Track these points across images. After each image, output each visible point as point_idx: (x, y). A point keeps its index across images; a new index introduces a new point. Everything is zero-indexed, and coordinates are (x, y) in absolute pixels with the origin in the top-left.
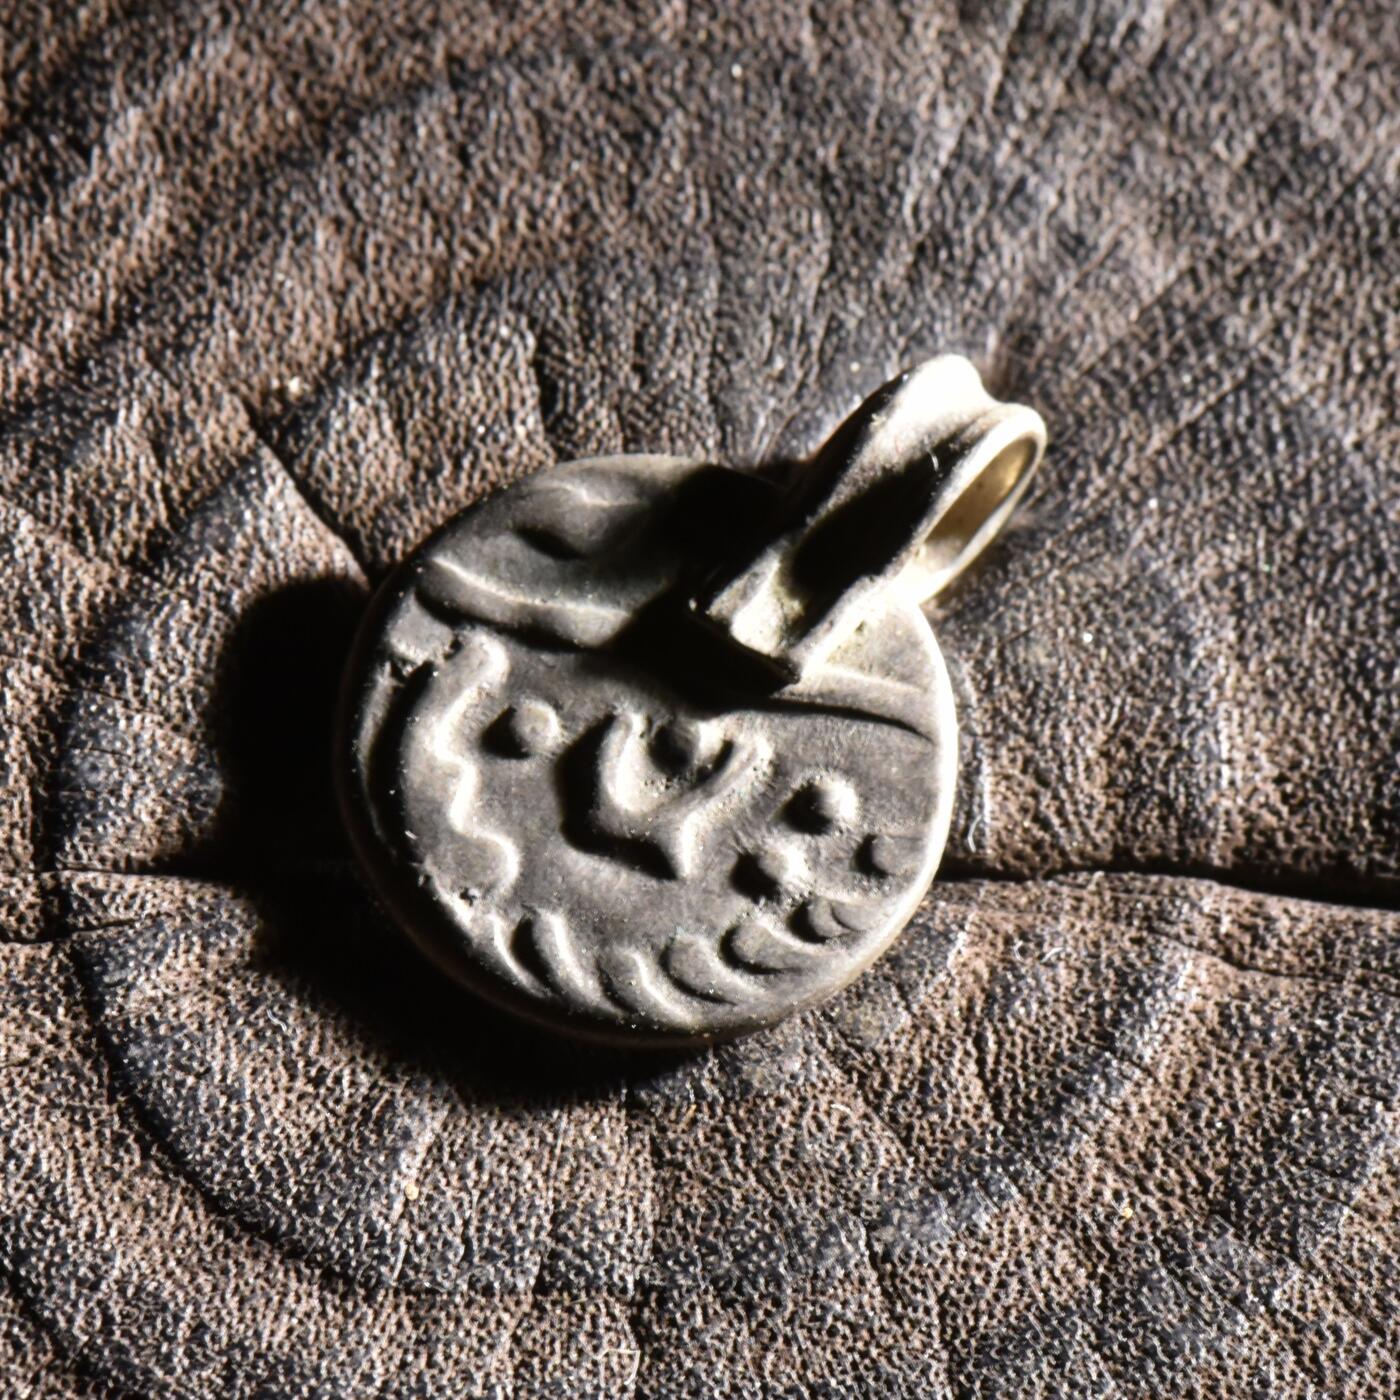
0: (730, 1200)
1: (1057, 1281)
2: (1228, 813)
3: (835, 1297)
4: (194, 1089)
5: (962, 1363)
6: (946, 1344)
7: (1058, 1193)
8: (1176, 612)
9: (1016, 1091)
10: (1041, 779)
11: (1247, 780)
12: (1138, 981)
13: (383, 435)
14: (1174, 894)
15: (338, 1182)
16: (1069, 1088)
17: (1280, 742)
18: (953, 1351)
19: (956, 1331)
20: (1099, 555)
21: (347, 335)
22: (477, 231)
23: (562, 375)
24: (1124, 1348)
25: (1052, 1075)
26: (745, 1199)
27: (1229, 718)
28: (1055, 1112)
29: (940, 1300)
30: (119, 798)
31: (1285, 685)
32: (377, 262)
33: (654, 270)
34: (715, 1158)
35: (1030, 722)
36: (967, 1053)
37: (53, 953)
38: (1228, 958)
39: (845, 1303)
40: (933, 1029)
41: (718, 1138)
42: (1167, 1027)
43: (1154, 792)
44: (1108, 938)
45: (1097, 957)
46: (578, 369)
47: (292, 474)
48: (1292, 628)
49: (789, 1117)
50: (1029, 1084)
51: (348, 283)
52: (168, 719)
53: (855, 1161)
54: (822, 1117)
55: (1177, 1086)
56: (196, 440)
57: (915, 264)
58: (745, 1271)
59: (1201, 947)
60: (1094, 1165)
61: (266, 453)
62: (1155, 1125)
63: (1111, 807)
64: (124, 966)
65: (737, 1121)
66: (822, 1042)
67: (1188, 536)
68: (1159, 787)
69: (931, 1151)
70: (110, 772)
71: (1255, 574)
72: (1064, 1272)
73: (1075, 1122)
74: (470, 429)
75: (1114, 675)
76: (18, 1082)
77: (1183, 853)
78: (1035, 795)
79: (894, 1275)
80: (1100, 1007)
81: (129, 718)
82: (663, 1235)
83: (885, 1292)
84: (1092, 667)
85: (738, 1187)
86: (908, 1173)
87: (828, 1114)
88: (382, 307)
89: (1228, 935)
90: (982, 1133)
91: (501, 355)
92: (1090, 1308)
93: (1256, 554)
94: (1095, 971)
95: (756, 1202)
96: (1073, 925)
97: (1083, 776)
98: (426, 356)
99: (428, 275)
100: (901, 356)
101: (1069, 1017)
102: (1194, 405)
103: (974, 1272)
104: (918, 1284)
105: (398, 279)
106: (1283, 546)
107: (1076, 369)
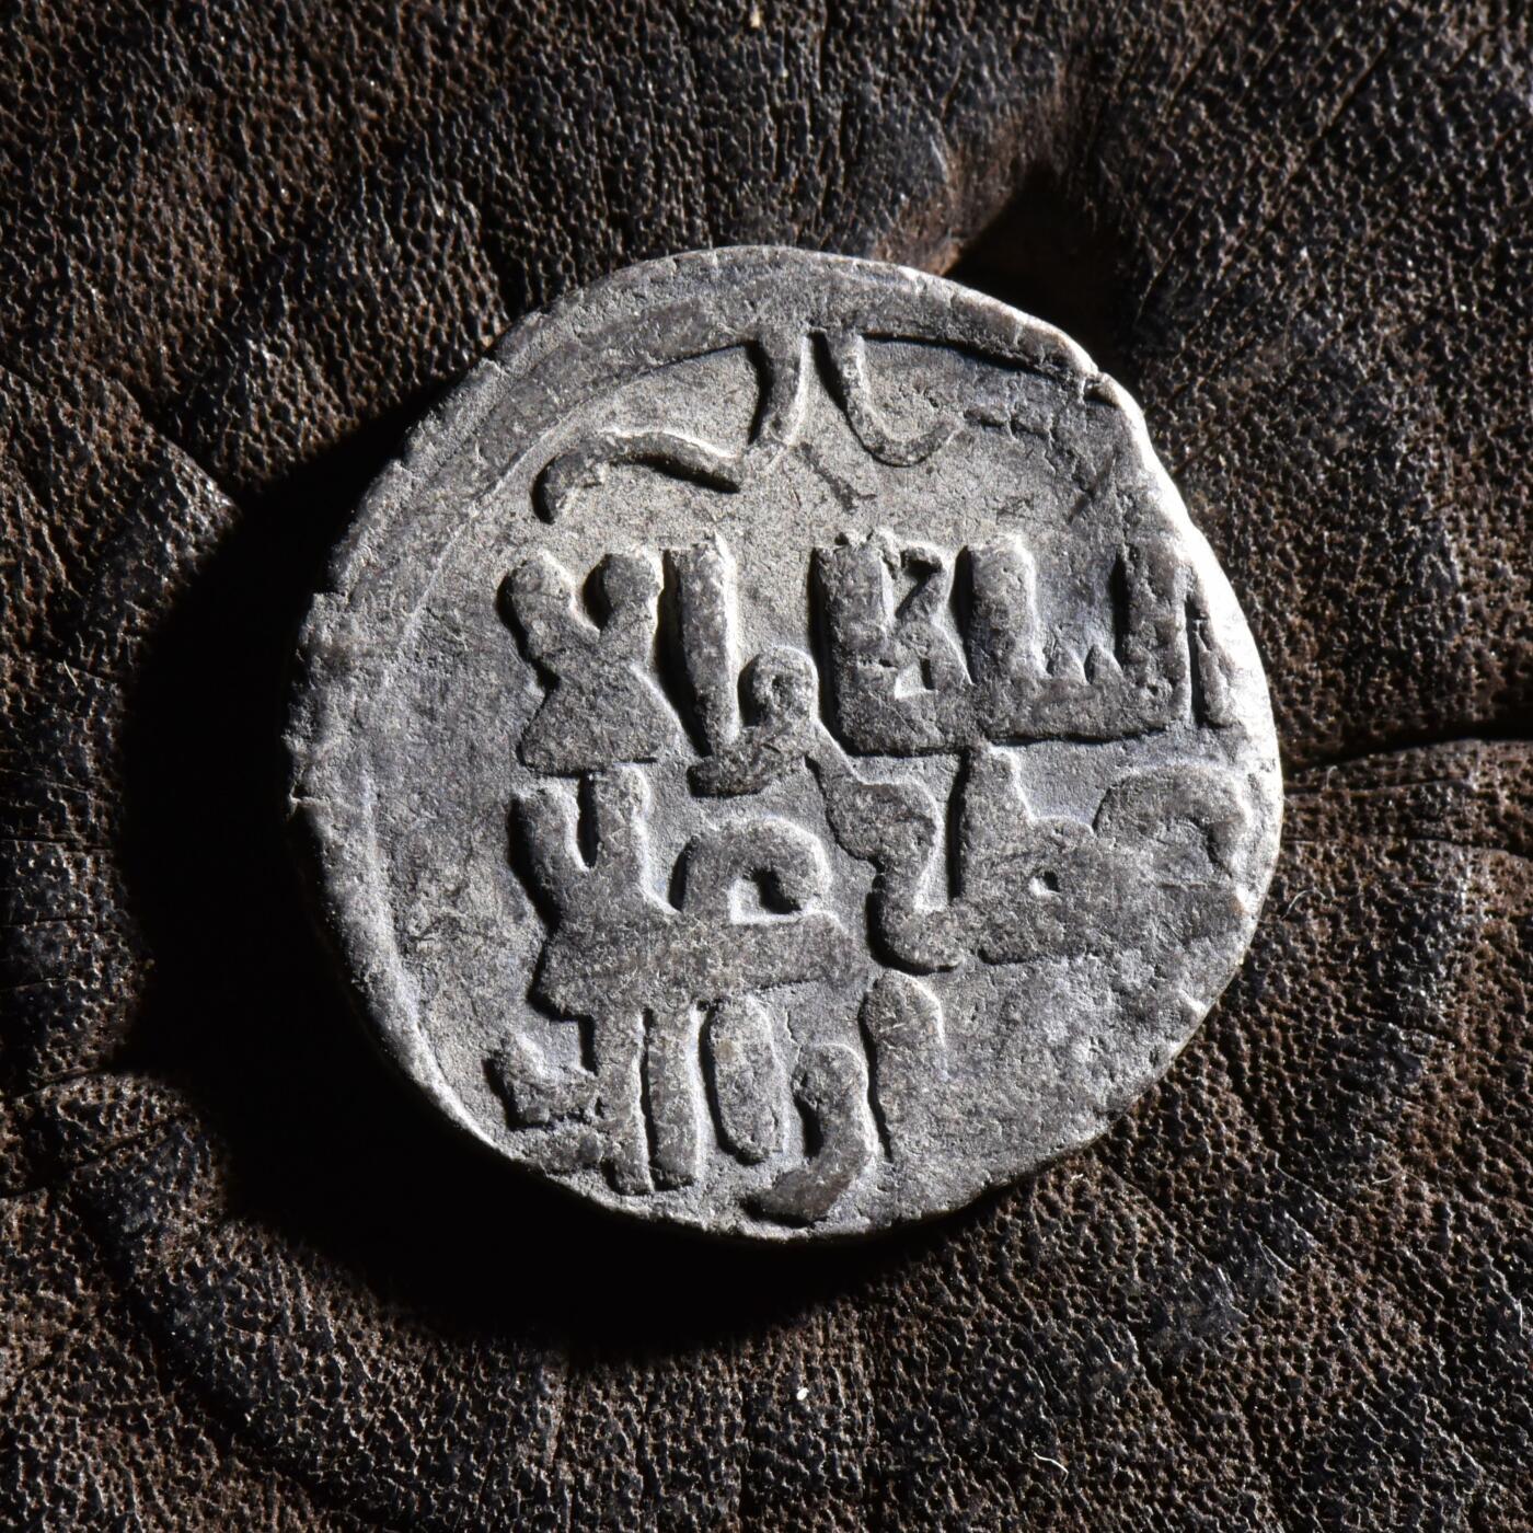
0: (960, 1332)
1: (1386, 1346)
2: (1478, 654)
3: (1115, 1436)
4: (266, 1349)
5: (1291, 1486)
6: (1266, 1465)
7: (1365, 1227)
8: (1362, 401)
11: (1495, 605)
12: (1410, 914)
13: (314, 388)
14: (1431, 776)
15: (470, 1429)
16: (1351, 1083)
18: (1276, 1473)
19: (1274, 1442)
20: (1251, 344)
21: (241, 261)
22: (375, 74)
23: (524, 251)
24: (1487, 1419)
25: (1327, 1071)
26: (978, 1328)
27: (1456, 529)
28: (1340, 1121)
29: (1247, 1407)
30: (90, 978)
31: (1518, 464)
32: (257, 148)
33: (609, 80)
34: (930, 1280)
36: (1216, 1064)
37: (51, 1207)
38: (1515, 848)
39: (1130, 1441)
42: (1458, 967)
43: (1382, 652)
44: (1361, 861)
45: (1352, 891)
46: (541, 240)
47: (212, 472)
48: (1512, 384)
49: (1012, 1207)
50: (1300, 1089)
51: (227, 186)
53: (1105, 1245)
54: (1053, 1195)
55: (1484, 1043)
56: (82, 457)
58: (997, 1427)
59: (1479, 841)
60: (1402, 1174)
61: (172, 451)
62: (1468, 1103)
63: (1329, 682)
64: (143, 1206)
67: (1357, 287)
68: (1386, 644)
69: (1196, 1209)
70: (71, 945)
71: (1451, 320)
72: (1392, 1331)
73: (1367, 1127)
74: (420, 352)
75: (1301, 505)
76: (46, 1391)
77: (1431, 718)
79: (1183, 1388)
80: (1368, 962)
81: (79, 865)
82: (886, 1400)
83: (1176, 1414)
84: (1270, 501)
85: (967, 1313)
86: (1174, 1246)
87: (1059, 1189)
88: (277, 210)
89: (1509, 816)
90: (1256, 1170)
91: (441, 242)
92: (1434, 1374)
93: (1446, 292)
94: (1353, 912)
95: (993, 1330)
96: (1313, 852)
97: (1287, 651)
98: (347, 269)
99: (325, 150)
100: (946, 122)
101: (1333, 985)
102: (1330, 103)
103: (1281, 1361)
104: (1215, 1392)
105: (288, 165)
106: (1479, 273)
107: (1171, 87)
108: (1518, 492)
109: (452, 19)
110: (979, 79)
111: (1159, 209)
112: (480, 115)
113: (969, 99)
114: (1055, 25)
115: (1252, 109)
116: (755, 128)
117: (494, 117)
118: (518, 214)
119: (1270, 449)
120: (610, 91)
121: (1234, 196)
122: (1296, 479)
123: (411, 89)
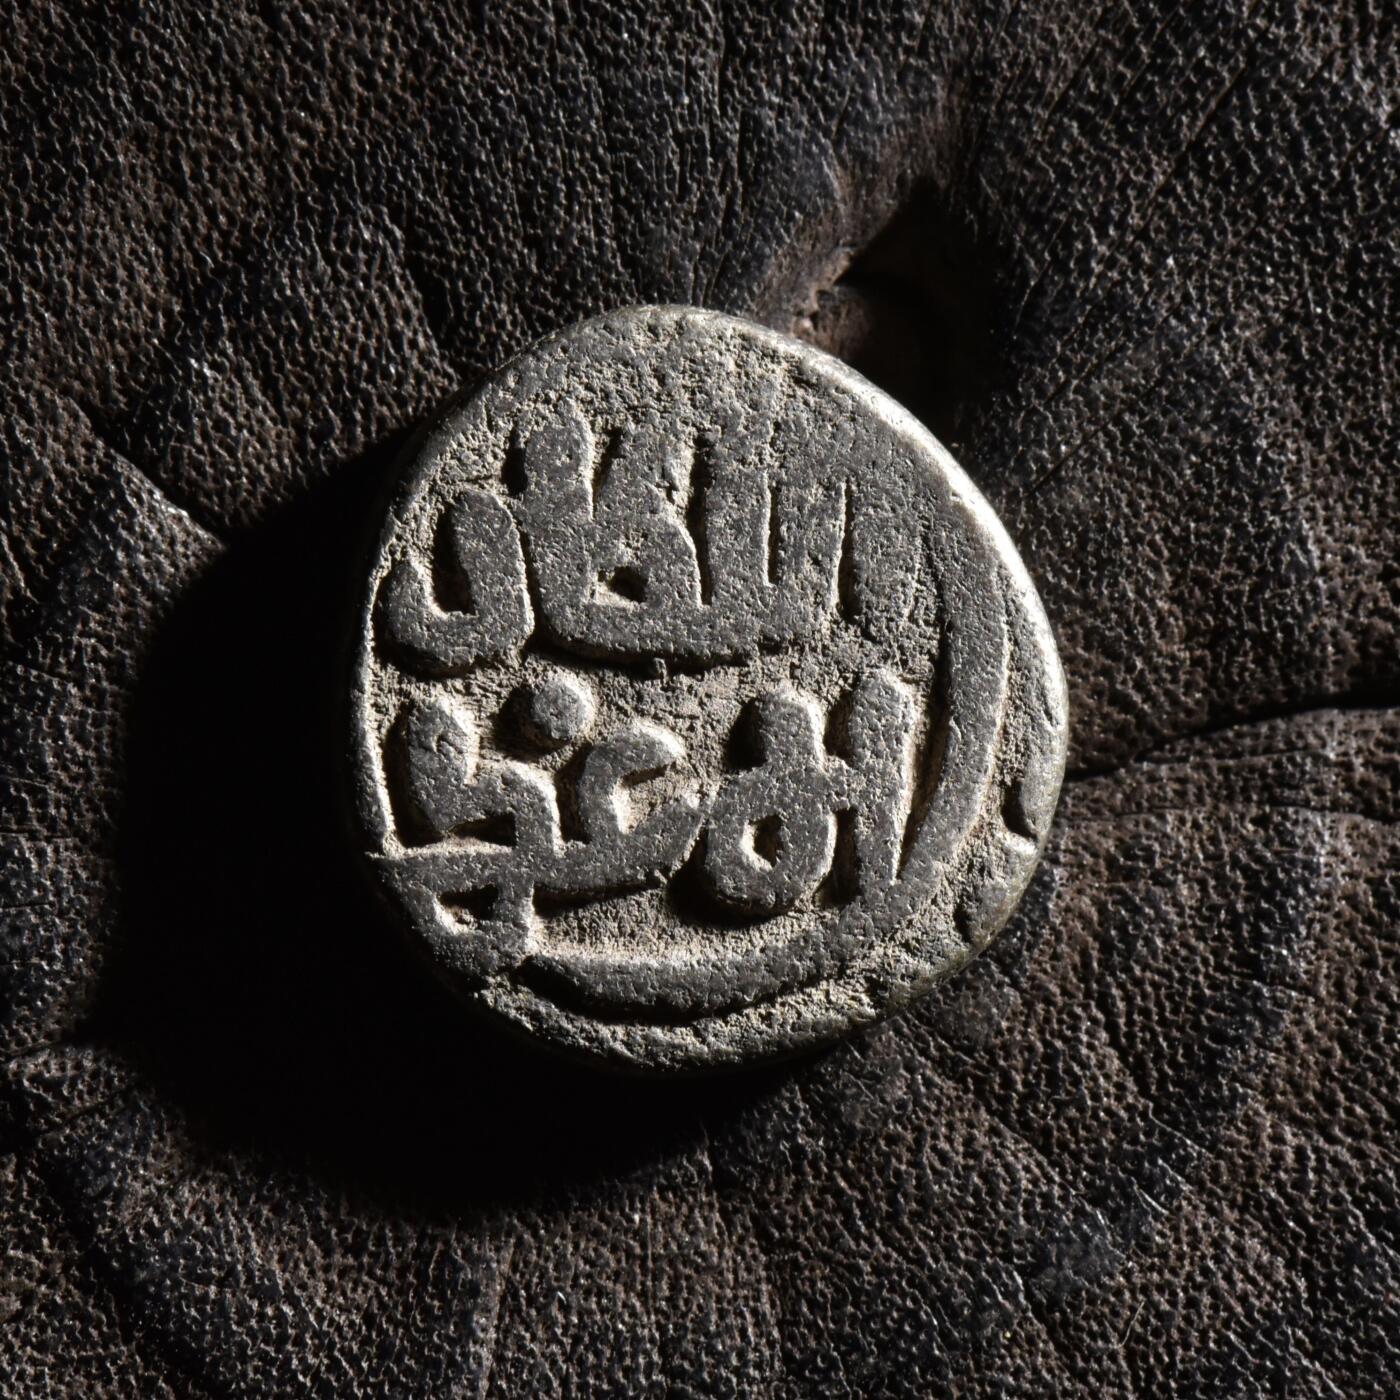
0: (859, 1272)
1: (1252, 1281)
2: (1334, 633)
3: (1004, 1369)
4: (220, 1303)
7: (1233, 1171)
8: (1226, 399)
9: (1159, 1056)
10: (1110, 650)
11: (1349, 587)
12: (1272, 877)
13: (253, 403)
14: (1291, 746)
15: (408, 1371)
16: (1219, 1037)
17: (1378, 528)
19: (1150, 1372)
20: (1121, 348)
21: (183, 284)
22: (305, 106)
23: (446, 270)
24: (1347, 1348)
25: (1196, 1026)
26: (877, 1271)
27: (1313, 518)
28: (1210, 1071)
30: (51, 959)
31: (1370, 456)
32: (196, 177)
33: (523, 108)
34: (831, 1226)
35: (1083, 585)
36: (1094, 1021)
37: (19, 1172)
38: (1369, 812)
39: (1017, 1373)
40: (1048, 1001)
41: (830, 1199)
42: (1317, 927)
43: (1245, 634)
44: (1227, 828)
45: (1219, 857)
46: (461, 260)
47: (158, 483)
48: (1364, 380)
49: (906, 1156)
50: (1172, 1044)
51: (169, 213)
52: (84, 838)
53: (993, 1192)
54: (943, 1145)
55: (1342, 997)
56: (38, 472)
57: (829, 18)
58: (895, 1363)
59: (1336, 806)
60: (1267, 1120)
61: (121, 465)
62: (1327, 1053)
63: (1197, 662)
64: (104, 1171)
65: (846, 1175)
66: (924, 1052)
67: (1220, 293)
68: (1248, 626)
69: (1076, 1156)
70: (34, 929)
71: (1307, 322)
72: (1258, 1267)
73: (1234, 1078)
74: (350, 367)
75: (1169, 498)
76: (17, 1343)
77: (1292, 691)
78: (1105, 672)
79: (1065, 1324)
80: (1234, 922)
81: (40, 854)
82: (792, 1338)
83: (1059, 1347)
84: (1141, 495)
85: (865, 1257)
86: (1057, 1191)
87: (949, 1140)
88: (216, 235)
89: (1364, 783)
90: (1131, 1119)
91: (369, 264)
92: (1298, 1307)
93: (1303, 295)
94: (1220, 877)
95: (889, 1272)
96: (1182, 821)
97: (1157, 634)
98: (281, 291)
99: (260, 178)
100: (837, 145)
101: (1201, 946)
102: (1194, 119)
103: (1156, 1297)
104: (1095, 1328)
105: (226, 193)
106: (1333, 277)
107: (1046, 106)
108: (1370, 482)
109: (376, 52)
110: (866, 102)
111: (1036, 221)
112: (404, 143)
113: (858, 122)
114: (937, 50)
115: (1120, 124)
116: (659, 154)
117: (416, 145)
118: (438, 236)
119: (1140, 446)
120: (523, 120)
121: (1105, 208)
122: (1164, 475)
123: (339, 118)
